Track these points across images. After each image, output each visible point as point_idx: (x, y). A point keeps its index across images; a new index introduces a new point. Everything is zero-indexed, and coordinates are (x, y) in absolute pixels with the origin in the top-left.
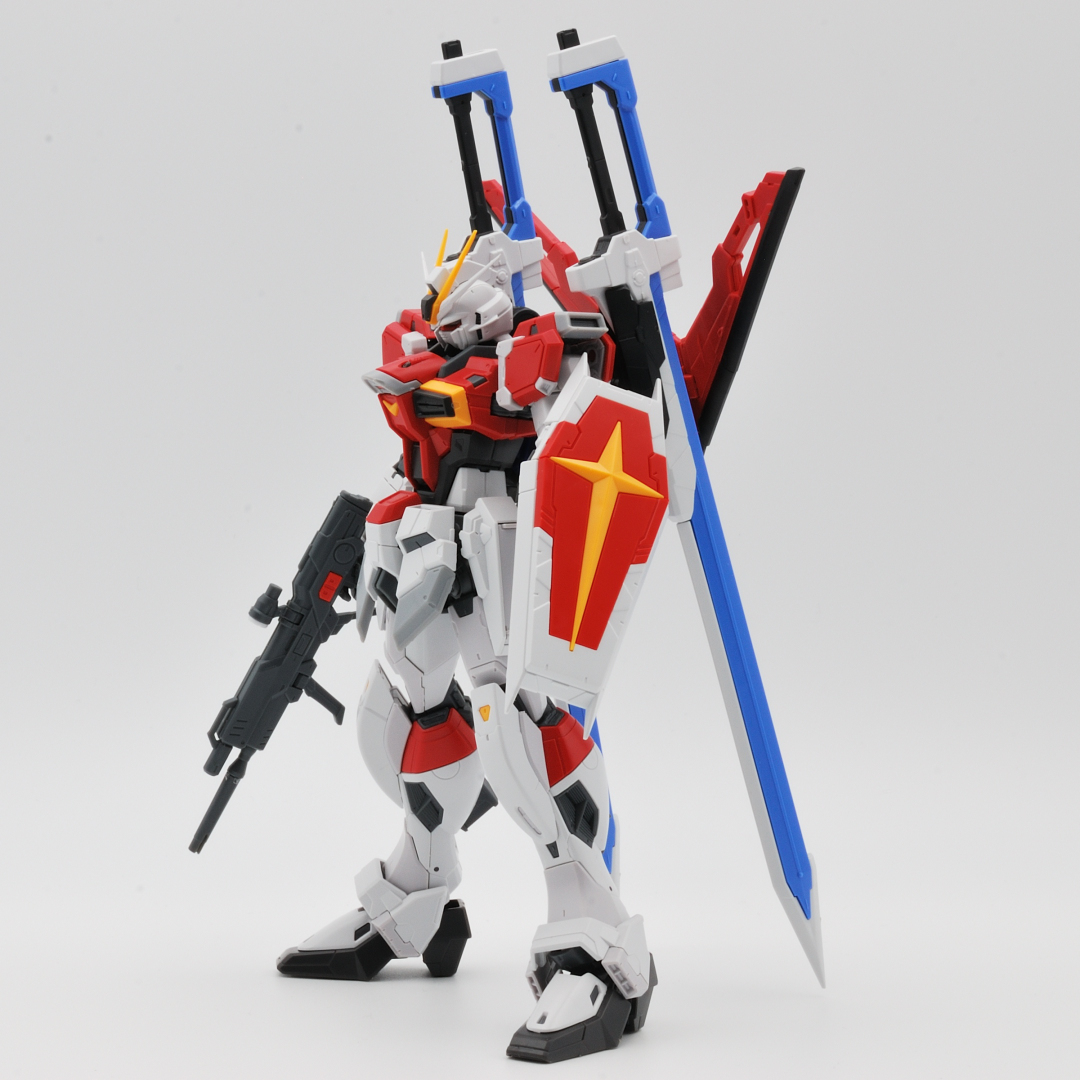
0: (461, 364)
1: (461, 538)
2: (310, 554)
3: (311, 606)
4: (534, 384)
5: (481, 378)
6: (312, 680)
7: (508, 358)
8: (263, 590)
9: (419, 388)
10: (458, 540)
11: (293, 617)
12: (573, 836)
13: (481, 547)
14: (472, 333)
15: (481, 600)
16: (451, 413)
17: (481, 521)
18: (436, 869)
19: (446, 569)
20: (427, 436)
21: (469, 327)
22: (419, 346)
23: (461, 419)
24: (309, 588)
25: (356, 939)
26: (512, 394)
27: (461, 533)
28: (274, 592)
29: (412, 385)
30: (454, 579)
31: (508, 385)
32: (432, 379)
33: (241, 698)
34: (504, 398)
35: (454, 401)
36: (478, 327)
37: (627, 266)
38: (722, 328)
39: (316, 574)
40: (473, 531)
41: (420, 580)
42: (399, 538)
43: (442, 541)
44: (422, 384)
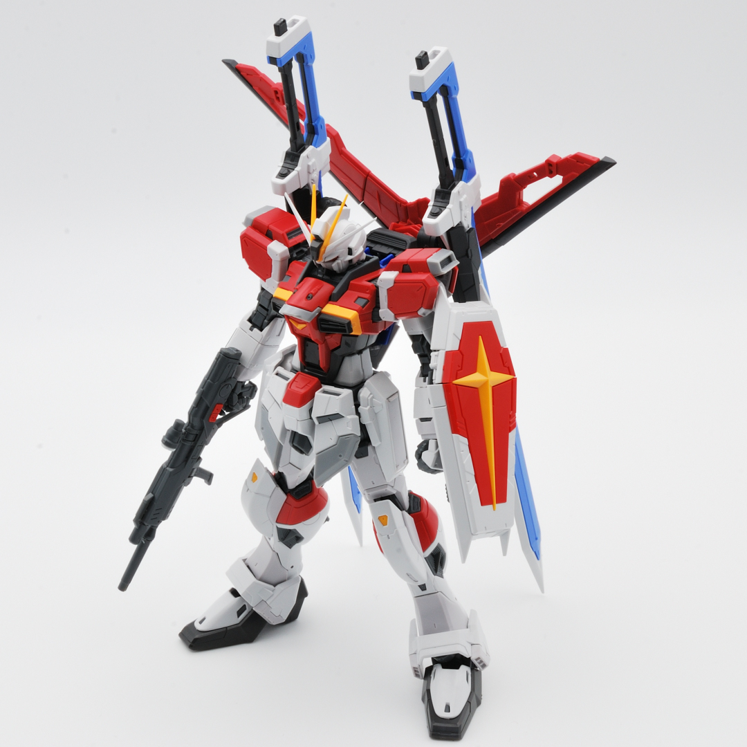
0: (346, 288)
1: (359, 411)
3: (203, 428)
4: (417, 312)
5: (364, 301)
7: (389, 291)
9: (321, 312)
10: (358, 413)
11: (191, 437)
12: (436, 577)
13: (375, 415)
14: (345, 261)
15: (374, 447)
17: (373, 397)
18: (292, 567)
19: (355, 436)
21: (344, 258)
22: (284, 255)
23: (356, 333)
25: (238, 617)
26: (395, 315)
27: (360, 409)
31: (390, 307)
32: (327, 303)
35: (353, 322)
37: (461, 210)
38: (502, 224)
39: (207, 408)
40: (369, 407)
41: (334, 443)
42: (314, 416)
43: (349, 417)
44: (322, 308)
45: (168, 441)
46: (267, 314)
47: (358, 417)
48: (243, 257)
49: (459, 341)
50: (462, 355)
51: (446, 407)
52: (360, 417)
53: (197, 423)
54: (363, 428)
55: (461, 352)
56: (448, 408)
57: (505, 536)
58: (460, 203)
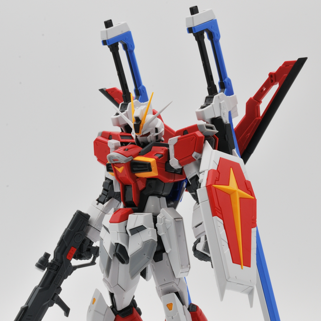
0: (150, 150)
2: (63, 238)
3: (63, 262)
4: (192, 155)
5: (160, 155)
6: (59, 297)
7: (175, 146)
8: (42, 255)
9: (133, 160)
10: (156, 228)
11: (55, 267)
13: (167, 230)
14: (154, 137)
15: (167, 253)
16: (150, 170)
17: (165, 218)
19: (153, 241)
20: (136, 182)
21: (153, 134)
22: (117, 145)
23: (154, 173)
24: (62, 254)
26: (179, 160)
27: (157, 225)
28: (47, 256)
29: (130, 159)
30: (157, 245)
31: (176, 157)
32: (138, 156)
33: (29, 305)
34: (174, 163)
35: (152, 164)
36: (157, 134)
37: (221, 109)
38: (249, 134)
39: (66, 248)
40: (163, 223)
41: (141, 247)
42: (128, 228)
43: (149, 228)
44: (134, 158)
45: (39, 264)
46: (108, 194)
47: (156, 230)
48: (95, 155)
49: (217, 166)
50: (219, 173)
51: (208, 201)
52: (157, 231)
53: (59, 258)
54: (159, 238)
55: (218, 171)
56: (210, 201)
57: (251, 293)
58: (220, 104)
